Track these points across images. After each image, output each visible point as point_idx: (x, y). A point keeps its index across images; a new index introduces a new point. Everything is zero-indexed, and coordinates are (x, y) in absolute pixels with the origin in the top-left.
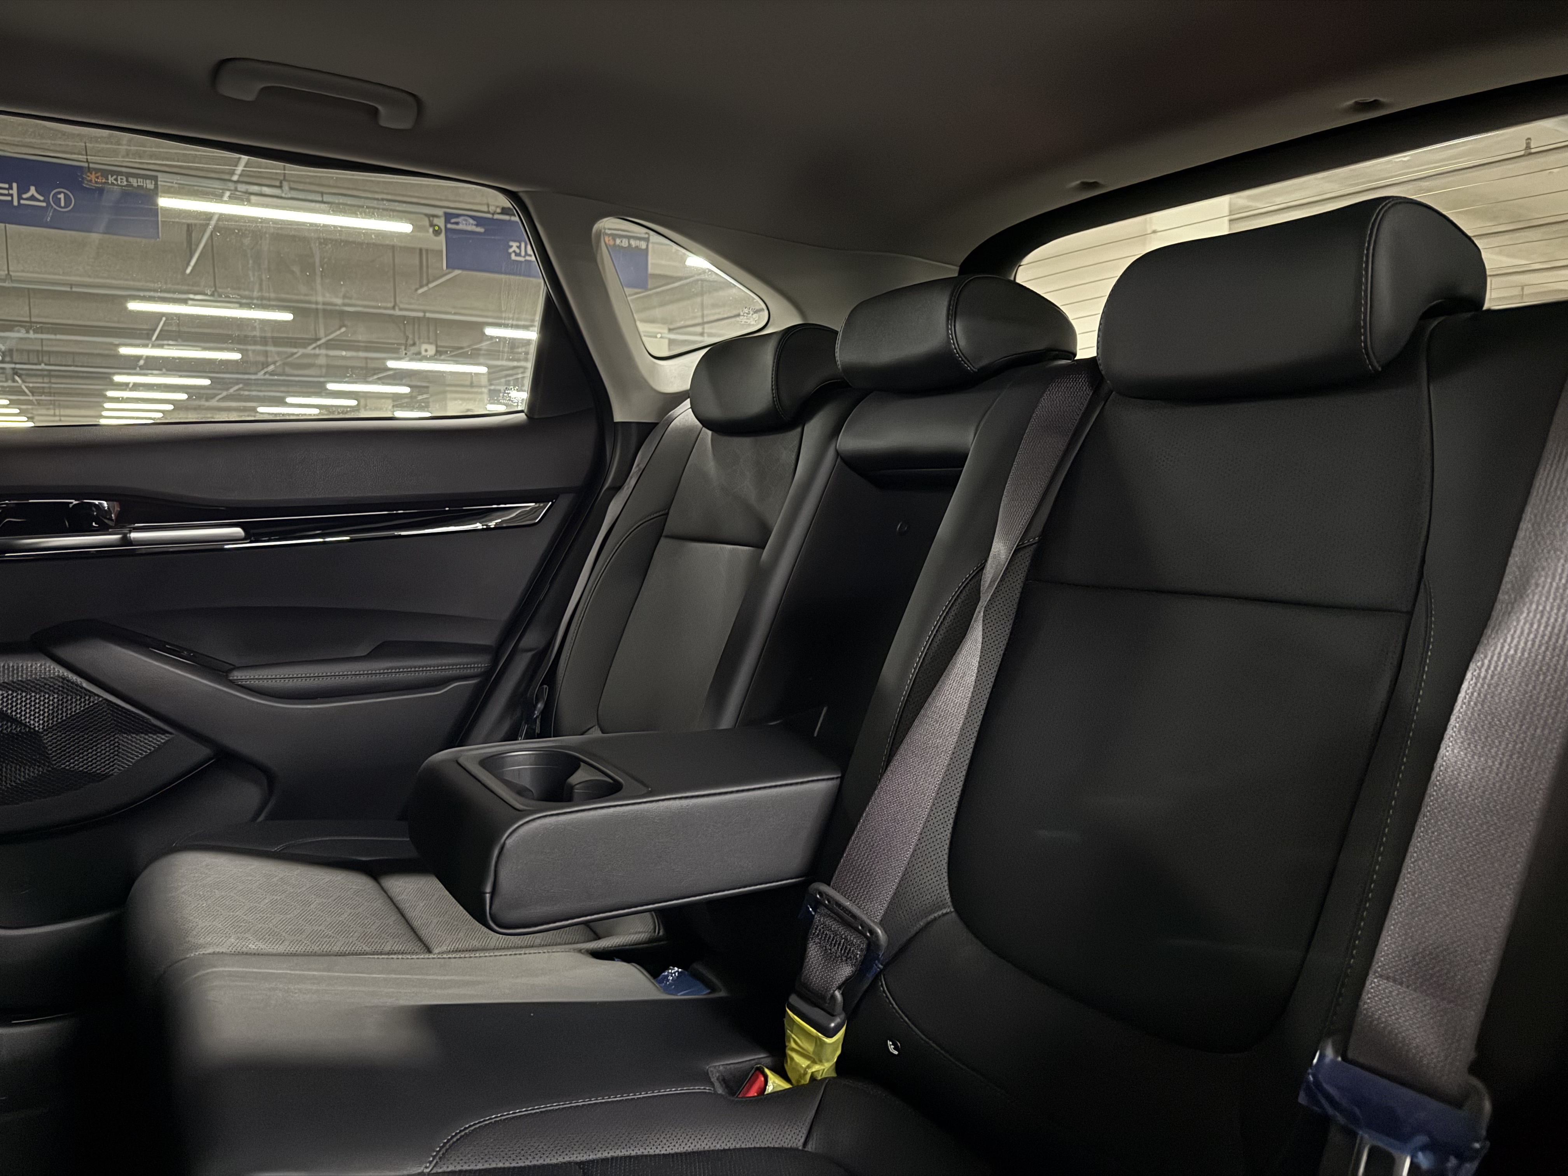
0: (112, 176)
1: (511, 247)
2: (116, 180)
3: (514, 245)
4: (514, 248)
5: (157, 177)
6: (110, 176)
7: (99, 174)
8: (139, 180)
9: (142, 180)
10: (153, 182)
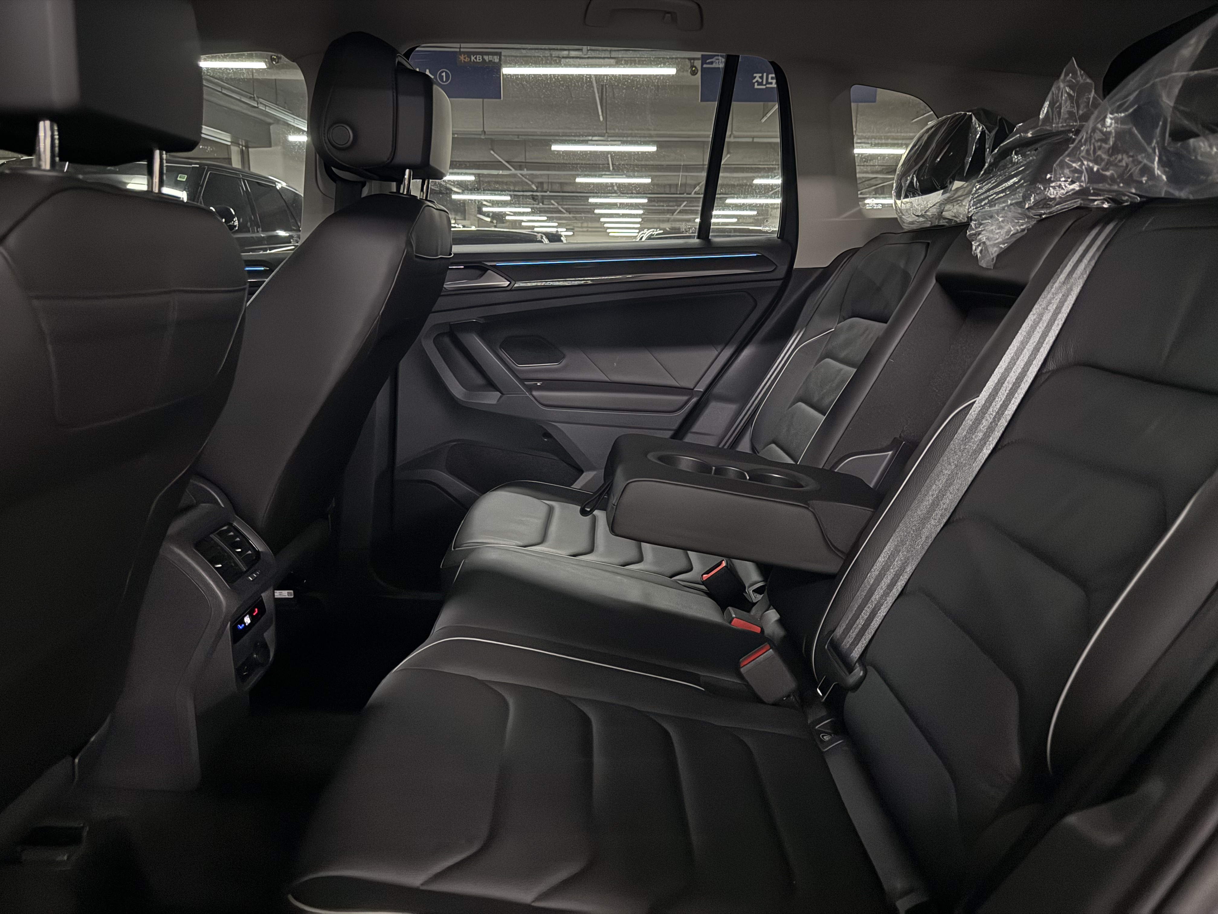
0: (473, 56)
1: (755, 77)
2: (476, 58)
3: (758, 76)
4: (757, 79)
5: (501, 53)
6: (472, 56)
7: (466, 56)
8: (490, 56)
9: (491, 57)
10: (498, 57)
